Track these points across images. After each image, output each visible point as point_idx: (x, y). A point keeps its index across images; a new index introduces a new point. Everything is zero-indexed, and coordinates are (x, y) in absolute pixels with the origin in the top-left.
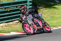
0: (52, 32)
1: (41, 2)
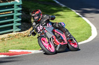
0: (80, 50)
1: (37, 6)
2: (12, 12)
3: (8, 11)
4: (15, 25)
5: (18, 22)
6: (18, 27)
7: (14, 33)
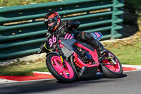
2: (109, 9)
3: (104, 9)
4: (113, 28)
5: (118, 24)
6: (118, 31)
7: (112, 41)
